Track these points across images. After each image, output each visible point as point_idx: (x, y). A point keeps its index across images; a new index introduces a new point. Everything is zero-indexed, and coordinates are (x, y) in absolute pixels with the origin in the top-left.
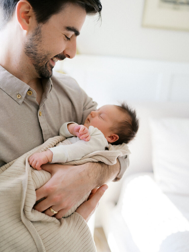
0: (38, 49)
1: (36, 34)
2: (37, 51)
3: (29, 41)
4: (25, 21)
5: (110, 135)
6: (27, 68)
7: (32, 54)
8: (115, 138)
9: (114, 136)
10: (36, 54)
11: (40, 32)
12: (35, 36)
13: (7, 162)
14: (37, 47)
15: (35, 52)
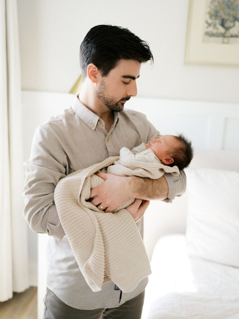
0: (105, 94)
1: (102, 85)
2: (104, 95)
3: (98, 89)
4: (93, 78)
5: (166, 158)
6: (100, 106)
7: (102, 98)
8: (170, 161)
9: (170, 159)
10: (104, 98)
11: (104, 83)
12: (102, 86)
13: (75, 170)
14: (104, 93)
15: (104, 96)
